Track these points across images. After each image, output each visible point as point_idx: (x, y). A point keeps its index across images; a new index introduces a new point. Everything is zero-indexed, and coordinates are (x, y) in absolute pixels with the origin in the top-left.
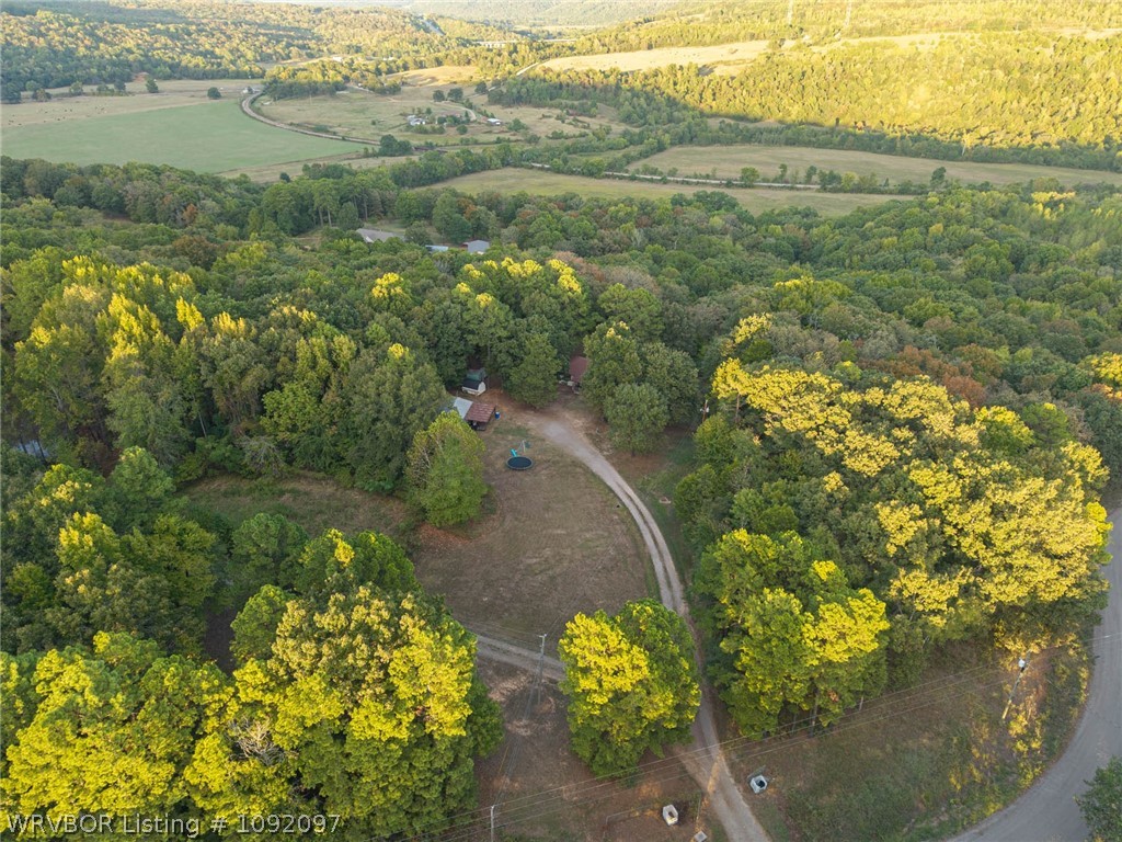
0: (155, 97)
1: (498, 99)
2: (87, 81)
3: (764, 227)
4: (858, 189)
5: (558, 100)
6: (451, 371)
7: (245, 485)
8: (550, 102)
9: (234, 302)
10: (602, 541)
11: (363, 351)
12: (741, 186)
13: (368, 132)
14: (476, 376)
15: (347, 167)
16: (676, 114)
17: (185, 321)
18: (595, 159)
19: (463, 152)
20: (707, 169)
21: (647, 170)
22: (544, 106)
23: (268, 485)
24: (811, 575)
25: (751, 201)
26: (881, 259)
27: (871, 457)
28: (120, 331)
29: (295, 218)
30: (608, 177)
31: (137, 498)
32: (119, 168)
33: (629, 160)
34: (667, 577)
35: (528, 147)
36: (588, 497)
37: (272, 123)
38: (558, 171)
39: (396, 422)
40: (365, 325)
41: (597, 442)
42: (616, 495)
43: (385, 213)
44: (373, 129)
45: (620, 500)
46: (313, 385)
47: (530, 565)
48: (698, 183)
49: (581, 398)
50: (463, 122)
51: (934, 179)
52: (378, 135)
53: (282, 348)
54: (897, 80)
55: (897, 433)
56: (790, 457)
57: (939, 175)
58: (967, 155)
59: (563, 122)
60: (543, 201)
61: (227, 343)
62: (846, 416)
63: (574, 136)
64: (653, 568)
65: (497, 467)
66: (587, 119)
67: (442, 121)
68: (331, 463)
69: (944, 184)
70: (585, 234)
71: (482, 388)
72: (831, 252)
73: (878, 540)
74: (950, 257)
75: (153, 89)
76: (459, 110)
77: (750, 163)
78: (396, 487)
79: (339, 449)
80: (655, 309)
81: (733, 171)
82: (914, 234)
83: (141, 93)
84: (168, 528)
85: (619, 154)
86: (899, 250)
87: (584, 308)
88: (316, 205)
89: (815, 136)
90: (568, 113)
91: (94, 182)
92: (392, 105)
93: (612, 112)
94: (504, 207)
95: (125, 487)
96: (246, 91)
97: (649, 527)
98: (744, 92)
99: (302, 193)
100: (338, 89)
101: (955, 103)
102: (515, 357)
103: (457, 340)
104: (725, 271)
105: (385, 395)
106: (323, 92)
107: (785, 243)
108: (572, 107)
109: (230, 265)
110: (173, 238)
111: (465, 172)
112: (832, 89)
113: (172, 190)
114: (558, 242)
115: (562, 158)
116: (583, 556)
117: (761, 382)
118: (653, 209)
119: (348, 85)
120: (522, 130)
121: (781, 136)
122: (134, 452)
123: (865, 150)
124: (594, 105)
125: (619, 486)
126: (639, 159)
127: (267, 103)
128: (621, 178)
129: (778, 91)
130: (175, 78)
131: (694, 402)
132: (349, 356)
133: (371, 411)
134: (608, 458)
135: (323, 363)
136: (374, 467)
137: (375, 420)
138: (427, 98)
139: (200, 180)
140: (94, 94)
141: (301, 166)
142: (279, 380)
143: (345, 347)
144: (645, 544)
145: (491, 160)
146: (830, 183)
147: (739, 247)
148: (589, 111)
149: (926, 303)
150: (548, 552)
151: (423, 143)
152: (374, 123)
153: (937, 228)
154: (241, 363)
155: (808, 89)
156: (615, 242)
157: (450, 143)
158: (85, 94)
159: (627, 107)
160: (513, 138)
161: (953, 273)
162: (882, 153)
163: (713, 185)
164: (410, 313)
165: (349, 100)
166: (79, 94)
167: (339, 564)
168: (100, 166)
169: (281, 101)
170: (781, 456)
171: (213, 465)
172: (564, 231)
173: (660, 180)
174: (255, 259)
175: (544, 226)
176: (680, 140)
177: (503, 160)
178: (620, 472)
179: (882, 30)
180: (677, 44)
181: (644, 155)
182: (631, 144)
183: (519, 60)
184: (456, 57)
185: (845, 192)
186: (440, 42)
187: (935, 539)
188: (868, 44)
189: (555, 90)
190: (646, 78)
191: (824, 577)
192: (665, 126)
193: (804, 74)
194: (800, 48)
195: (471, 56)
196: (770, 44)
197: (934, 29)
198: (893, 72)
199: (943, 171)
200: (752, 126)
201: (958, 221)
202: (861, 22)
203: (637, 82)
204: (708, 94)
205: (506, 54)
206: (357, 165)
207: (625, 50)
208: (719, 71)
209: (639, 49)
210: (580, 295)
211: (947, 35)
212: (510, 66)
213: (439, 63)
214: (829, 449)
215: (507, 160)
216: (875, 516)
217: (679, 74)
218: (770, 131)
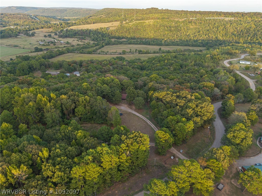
1: (61, 37)
3: (133, 63)
4: (146, 53)
5: (76, 36)
8: (74, 37)
10: (141, 124)
11: (91, 98)
12: (123, 54)
13: (29, 46)
16: (104, 38)
18: (89, 50)
19: (58, 50)
20: (115, 51)
21: (102, 52)
22: (73, 38)
26: (158, 68)
27: (182, 103)
30: (93, 54)
33: (97, 49)
34: (154, 128)
35: (72, 48)
36: (135, 118)
38: (82, 53)
41: (131, 108)
43: (49, 67)
44: (31, 46)
45: (140, 117)
48: (114, 54)
50: (54, 43)
51: (159, 50)
52: (33, 47)
54: (147, 30)
55: (184, 99)
57: (160, 49)
58: (164, 45)
59: (79, 41)
60: (86, 61)
62: (175, 98)
63: (82, 45)
66: (84, 40)
67: (48, 43)
69: (161, 51)
70: (100, 68)
72: (148, 67)
73: (187, 114)
74: (170, 67)
76: (52, 40)
77: (123, 49)
78: (104, 122)
79: (90, 117)
81: (120, 51)
82: (162, 63)
85: (95, 48)
86: (160, 66)
88: (34, 67)
89: (134, 42)
92: (33, 39)
93: (89, 39)
94: (78, 63)
97: (147, 121)
98: (118, 33)
100: (17, 36)
101: (159, 34)
102: (113, 96)
106: (13, 37)
107: (139, 66)
108: (80, 38)
111: (59, 55)
112: (135, 32)
114: (96, 71)
115: (81, 50)
117: (160, 94)
119: (19, 34)
120: (69, 44)
121: (127, 42)
123: (144, 45)
124: (85, 37)
125: (139, 115)
126: (99, 49)
128: (97, 54)
129: (125, 33)
134: (135, 111)
138: (42, 37)
141: (15, 56)
142: (77, 106)
143: (88, 98)
145: (65, 51)
146: (140, 52)
147: (131, 68)
148: (84, 38)
149: (172, 77)
151: (45, 48)
152: (30, 44)
153: (166, 61)
155: (131, 32)
157: (52, 48)
159: (93, 37)
160: (68, 46)
161: (171, 70)
163: (117, 54)
165: (21, 38)
169: (1, 39)
173: (105, 54)
175: (91, 67)
176: (106, 44)
177: (68, 51)
178: (138, 113)
179: (142, 19)
180: (100, 23)
181: (100, 48)
182: (96, 46)
183: (63, 27)
184: (47, 26)
185: (144, 54)
186: (39, 22)
187: (195, 113)
188: (140, 22)
189: (75, 34)
190: (95, 31)
191: (184, 120)
192: (102, 41)
193: (129, 29)
194: (126, 23)
195: (50, 26)
196: (120, 22)
197: (152, 19)
198: (146, 28)
199: (161, 48)
200: (121, 40)
201: (169, 60)
202: (138, 18)
203: (94, 32)
204: (110, 34)
205: (59, 25)
206: (30, 55)
207: (88, 24)
208: (111, 29)
209: (91, 24)
210: (119, 83)
211: (155, 20)
212: (61, 29)
213: (42, 28)
214: (175, 103)
215: (69, 51)
216: (186, 111)
217: (103, 30)
218: (125, 41)
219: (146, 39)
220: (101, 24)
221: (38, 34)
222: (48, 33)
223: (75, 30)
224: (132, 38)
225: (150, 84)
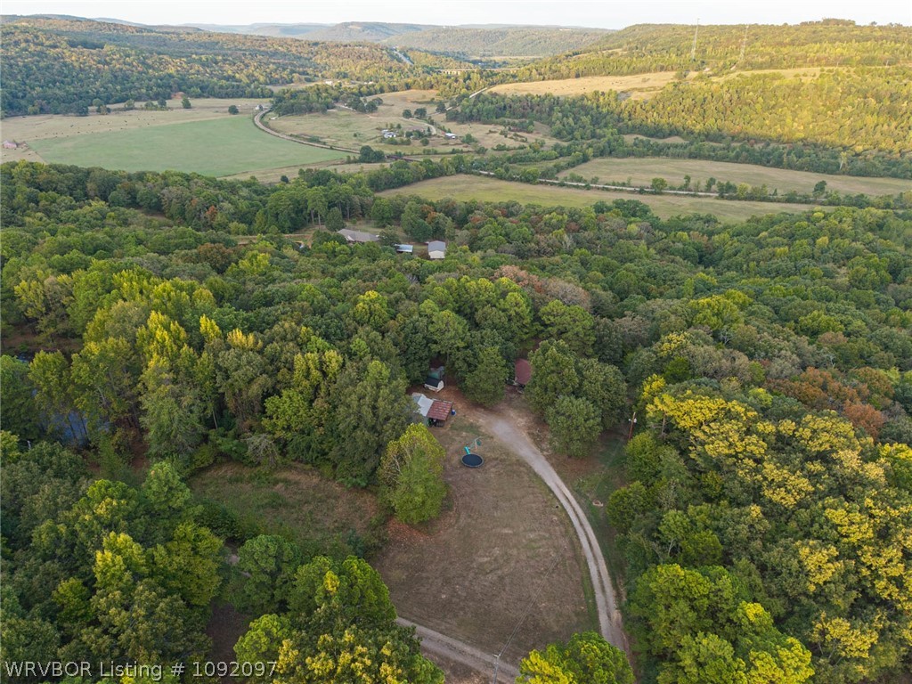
0: (188, 111)
1: (453, 117)
2: (138, 99)
3: (673, 233)
4: (751, 198)
5: (502, 119)
6: (417, 373)
7: (247, 473)
8: (496, 120)
9: (245, 315)
10: (544, 542)
11: (348, 363)
12: (652, 193)
13: (351, 143)
14: (436, 374)
15: (334, 172)
16: (598, 131)
17: (206, 332)
18: (531, 168)
19: (425, 161)
20: (623, 178)
21: (573, 178)
22: (490, 124)
23: (265, 474)
24: (740, 615)
25: (661, 208)
26: (774, 266)
27: (788, 492)
28: (155, 343)
29: (292, 218)
30: (541, 183)
31: (162, 507)
32: (158, 175)
33: (559, 169)
34: (601, 582)
35: (477, 157)
36: (531, 496)
37: (276, 134)
38: (501, 178)
39: (373, 429)
40: (350, 336)
41: (538, 441)
42: (555, 496)
43: (363, 215)
44: (354, 141)
45: (559, 501)
46: (306, 392)
47: (481, 564)
48: (616, 190)
49: (523, 397)
50: (426, 136)
51: (816, 190)
52: (358, 145)
53: (283, 359)
54: (783, 106)
55: (809, 466)
56: (711, 477)
57: (820, 187)
58: (844, 169)
59: (506, 137)
60: (489, 208)
61: (239, 357)
62: (762, 447)
63: (515, 149)
64: (588, 572)
65: (453, 462)
66: (525, 135)
67: (409, 135)
68: (317, 457)
69: (825, 195)
70: (524, 239)
71: (441, 385)
72: (730, 257)
73: (797, 577)
74: (835, 267)
75: (187, 106)
76: (422, 125)
77: (659, 173)
78: (371, 483)
79: (324, 446)
80: (588, 323)
81: (645, 180)
82: (803, 244)
83: (177, 108)
84: (186, 535)
85: (551, 164)
86: (790, 258)
87: (528, 320)
88: (309, 208)
89: (714, 151)
90: (510, 129)
91: (139, 186)
92: (370, 121)
93: (546, 129)
94: (458, 213)
95: (153, 498)
96: (257, 108)
97: (584, 530)
98: (655, 114)
99: (299, 199)
100: (328, 108)
101: (834, 125)
102: (469, 365)
103: (423, 348)
104: (642, 275)
105: (365, 407)
106: (317, 110)
107: (690, 248)
108: (514, 124)
109: (242, 271)
110: (199, 241)
111: (427, 177)
112: (729, 112)
113: (198, 194)
114: (502, 245)
115: (504, 167)
116: (528, 557)
117: (686, 406)
118: (580, 217)
119: (336, 105)
120: (473, 143)
121: (685, 151)
122: (162, 468)
123: (756, 163)
124: (531, 123)
125: (558, 487)
126: (567, 168)
127: (273, 118)
128: (552, 184)
129: (683, 114)
130: (204, 97)
131: (623, 412)
132: (337, 368)
133: (353, 420)
134: (548, 458)
135: (315, 373)
136: (352, 465)
137: (355, 428)
138: (399, 115)
139: (220, 186)
140: (142, 109)
141: (297, 170)
142: (278, 387)
143: (334, 360)
144: (581, 547)
145: (447, 167)
146: (727, 192)
147: (652, 251)
148: (527, 128)
149: (819, 316)
150: (497, 551)
151: (393, 152)
152: (355, 135)
153: (823, 240)
154: (249, 374)
155: (709, 112)
156: (548, 246)
157: (415, 152)
158: (136, 109)
159: (558, 125)
160: (465, 149)
161: (839, 280)
162: (771, 166)
163: (628, 192)
164: (386, 325)
165: (336, 116)
166: (132, 109)
167: (326, 592)
168: (144, 173)
169: (284, 117)
170: (703, 475)
171: (221, 454)
172: (507, 235)
173: (584, 187)
174: (262, 267)
175: (490, 232)
176: (601, 153)
177: (456, 168)
178: (559, 473)
179: (771, 64)
180: (599, 74)
181: (571, 165)
182: (561, 156)
183: (472, 85)
184: (421, 83)
185: (740, 200)
186: (409, 70)
187: (852, 579)
188: (759, 76)
189: (499, 111)
190: (573, 103)
191: (752, 618)
192: (589, 141)
193: (705, 99)
194: (701, 78)
195: (433, 81)
196: (677, 74)
197: (816, 64)
198: (780, 99)
199: (823, 183)
200: (661, 142)
201: (842, 235)
202: (753, 58)
203: (567, 105)
204: (625, 115)
205: (461, 80)
206: (341, 170)
207: (557, 78)
208: (634, 96)
209: (568, 77)
210: (524, 309)
211: (826, 68)
212: (464, 90)
213: (408, 87)
214: (748, 478)
215: (460, 168)
216: (795, 554)
217: (601, 99)
218: (676, 146)
219: (768, 141)
220: (605, 78)
221: (388, 105)
222: (420, 103)
223: (504, 98)
224: (708, 136)
225: (670, 341)
